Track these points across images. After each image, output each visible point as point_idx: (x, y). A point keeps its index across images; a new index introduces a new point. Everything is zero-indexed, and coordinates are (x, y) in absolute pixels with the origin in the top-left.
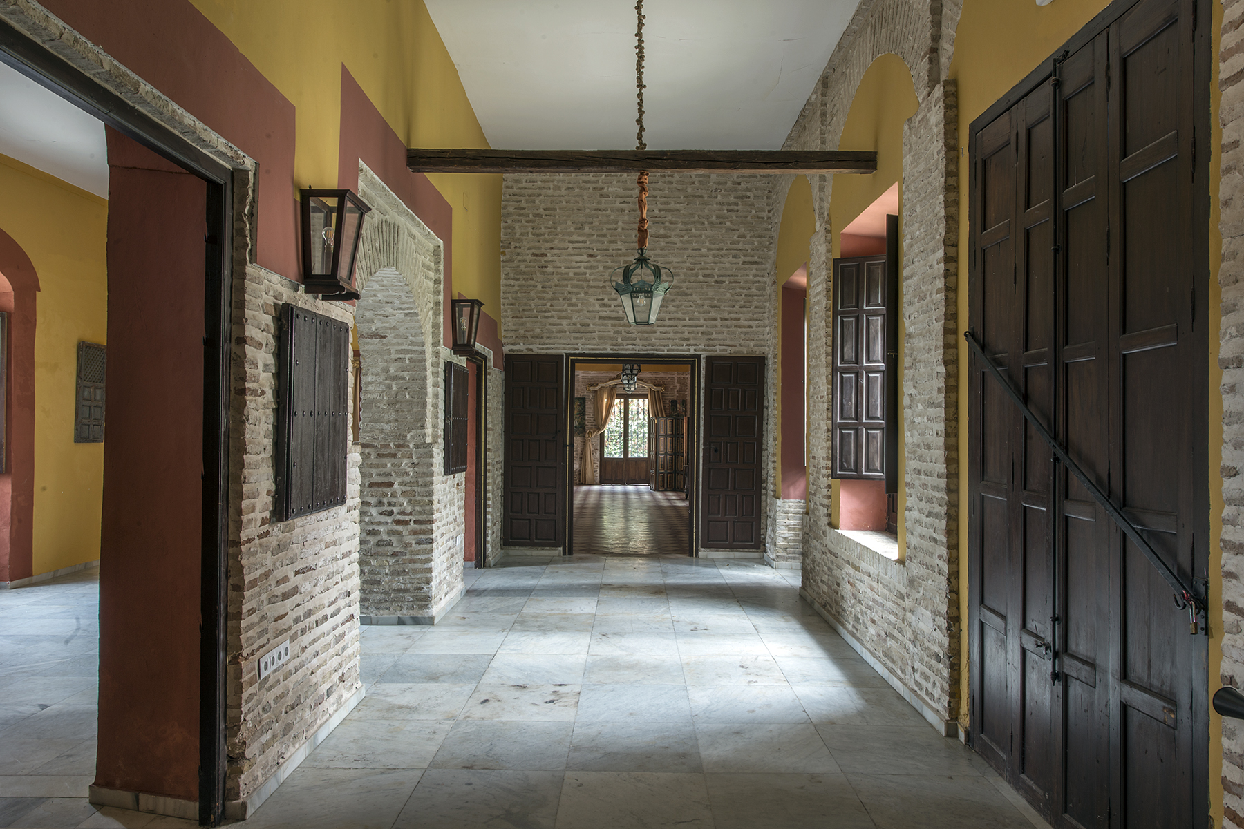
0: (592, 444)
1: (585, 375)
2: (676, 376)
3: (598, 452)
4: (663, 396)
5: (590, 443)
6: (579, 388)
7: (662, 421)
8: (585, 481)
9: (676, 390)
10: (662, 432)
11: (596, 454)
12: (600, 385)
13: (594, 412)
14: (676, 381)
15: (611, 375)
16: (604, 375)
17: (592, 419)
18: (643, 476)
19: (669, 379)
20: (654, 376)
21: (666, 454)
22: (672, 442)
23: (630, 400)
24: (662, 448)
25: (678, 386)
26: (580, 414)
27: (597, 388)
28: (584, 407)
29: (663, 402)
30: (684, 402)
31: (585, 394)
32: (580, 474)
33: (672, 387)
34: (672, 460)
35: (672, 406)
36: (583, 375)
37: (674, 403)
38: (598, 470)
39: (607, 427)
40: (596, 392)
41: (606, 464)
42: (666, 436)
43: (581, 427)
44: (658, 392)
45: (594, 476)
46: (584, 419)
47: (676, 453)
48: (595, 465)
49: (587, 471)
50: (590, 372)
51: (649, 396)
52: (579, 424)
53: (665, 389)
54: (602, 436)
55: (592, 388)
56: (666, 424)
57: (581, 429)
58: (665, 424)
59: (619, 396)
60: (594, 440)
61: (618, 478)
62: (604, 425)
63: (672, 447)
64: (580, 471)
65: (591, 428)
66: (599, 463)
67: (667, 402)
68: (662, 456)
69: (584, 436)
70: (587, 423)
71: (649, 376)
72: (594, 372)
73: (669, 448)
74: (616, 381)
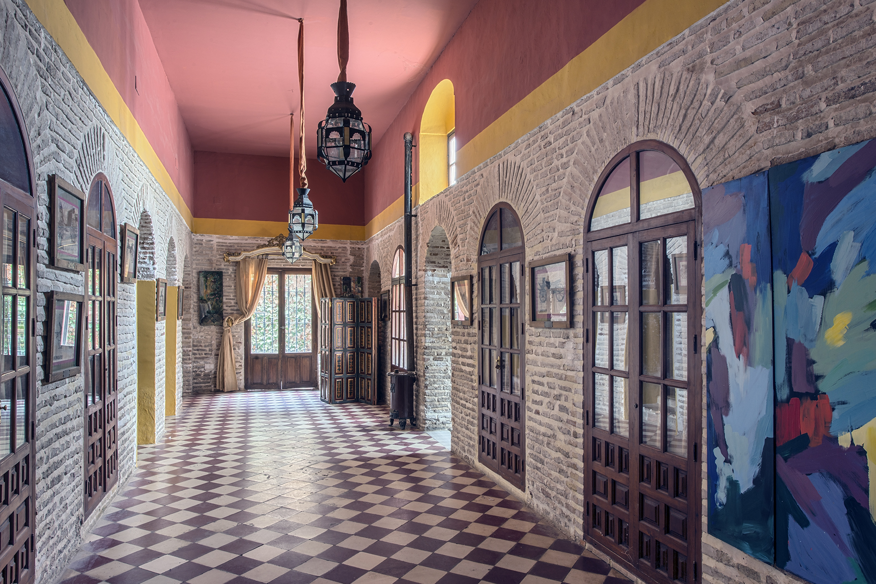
0: (233, 336)
1: (221, 241)
2: (348, 246)
3: (242, 347)
4: (331, 272)
5: (230, 335)
6: (214, 258)
7: (338, 303)
8: (224, 387)
9: (348, 264)
10: (338, 319)
11: (239, 349)
12: (244, 255)
13: (236, 292)
14: (349, 252)
15: (259, 242)
16: (249, 241)
17: (232, 302)
18: (306, 377)
19: (340, 250)
20: (320, 245)
21: (345, 350)
22: (353, 334)
23: (286, 276)
24: (338, 342)
25: (352, 258)
26: (214, 294)
27: (239, 258)
28: (221, 284)
29: (333, 279)
30: (360, 280)
31: (223, 266)
32: (216, 377)
33: (343, 260)
34: (353, 359)
35: (344, 284)
36: (218, 240)
37: (347, 281)
38: (242, 371)
39: (254, 312)
40: (237, 263)
41: (252, 361)
42: (345, 324)
43: (216, 313)
44: (325, 265)
45: (236, 380)
46: (221, 302)
47: (358, 349)
48: (238, 365)
49: (226, 374)
50: (229, 237)
51: (314, 271)
52: (214, 308)
53: (336, 261)
54: (247, 325)
55: (231, 258)
56: (343, 308)
57: (216, 316)
58: (341, 308)
59: (271, 270)
60: (235, 330)
61: (271, 381)
62: (250, 310)
63: (353, 341)
64: (215, 373)
65: (232, 314)
66: (243, 361)
67: (338, 279)
68: (339, 354)
69: (222, 325)
70: (225, 307)
71: (313, 244)
72: (234, 237)
73: (348, 341)
74: (267, 248)
